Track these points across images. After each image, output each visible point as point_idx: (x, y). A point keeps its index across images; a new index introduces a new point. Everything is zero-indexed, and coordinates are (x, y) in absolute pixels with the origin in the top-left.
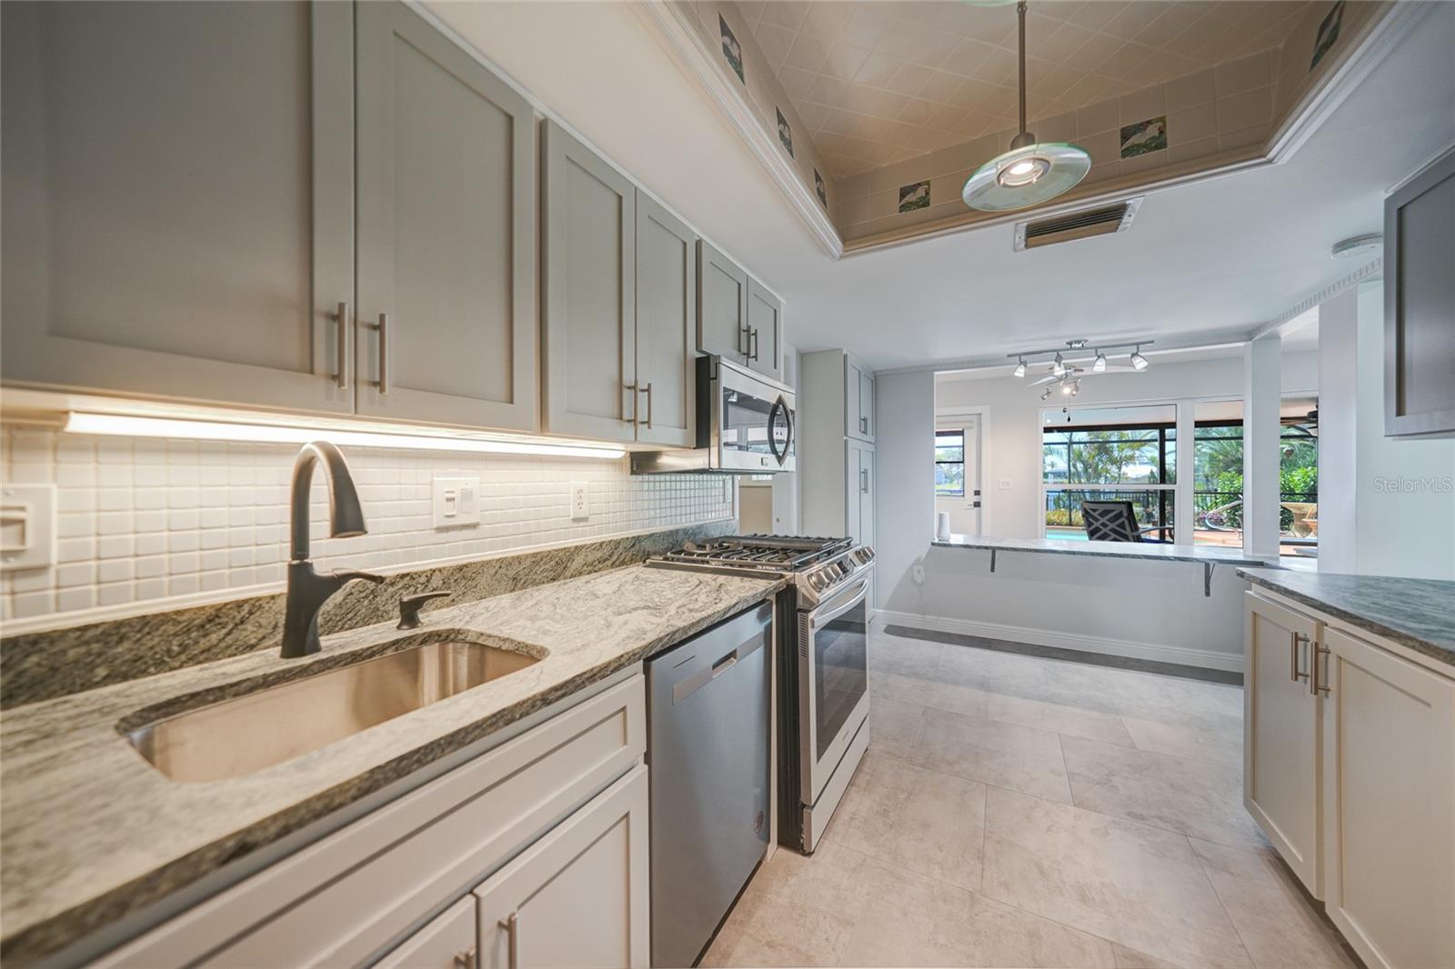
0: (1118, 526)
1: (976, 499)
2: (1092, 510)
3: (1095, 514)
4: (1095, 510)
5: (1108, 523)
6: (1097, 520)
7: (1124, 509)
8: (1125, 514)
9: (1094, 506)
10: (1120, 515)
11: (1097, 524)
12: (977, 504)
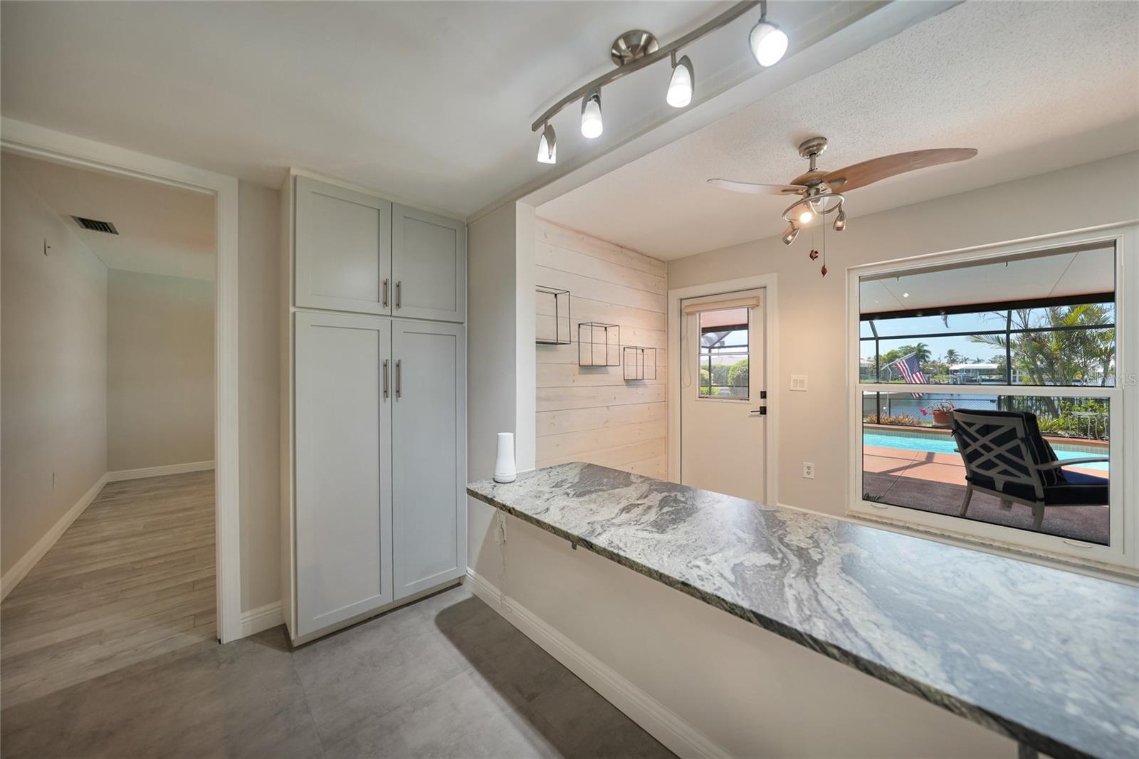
0: (1008, 451)
1: (761, 403)
2: (964, 423)
3: (972, 430)
4: (970, 425)
5: (992, 446)
6: (975, 440)
7: (1019, 425)
8: (1021, 433)
9: (970, 419)
10: (1011, 434)
11: (974, 446)
12: (763, 411)
